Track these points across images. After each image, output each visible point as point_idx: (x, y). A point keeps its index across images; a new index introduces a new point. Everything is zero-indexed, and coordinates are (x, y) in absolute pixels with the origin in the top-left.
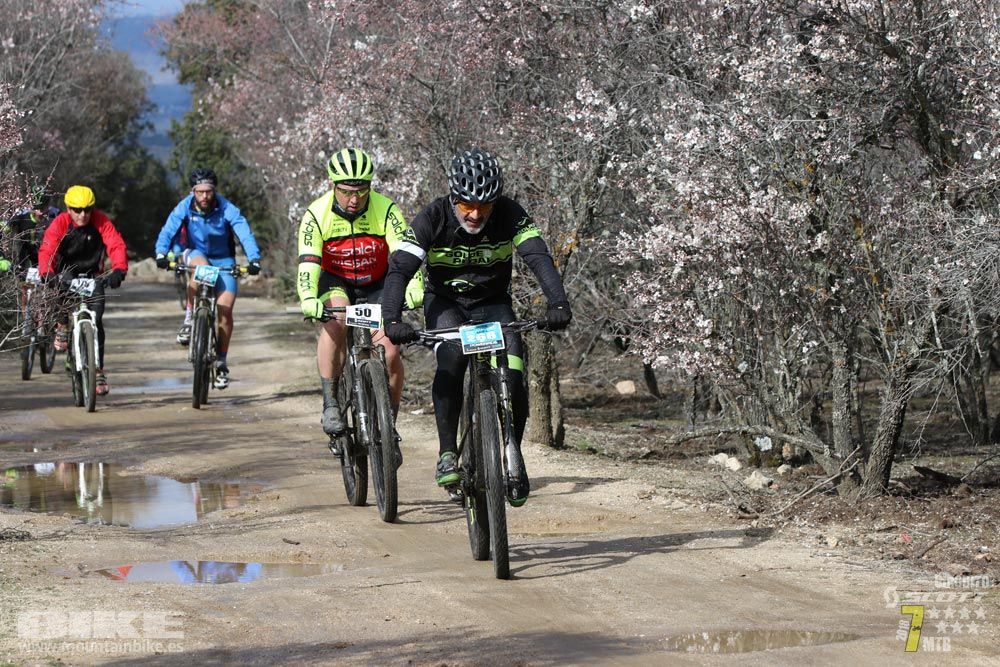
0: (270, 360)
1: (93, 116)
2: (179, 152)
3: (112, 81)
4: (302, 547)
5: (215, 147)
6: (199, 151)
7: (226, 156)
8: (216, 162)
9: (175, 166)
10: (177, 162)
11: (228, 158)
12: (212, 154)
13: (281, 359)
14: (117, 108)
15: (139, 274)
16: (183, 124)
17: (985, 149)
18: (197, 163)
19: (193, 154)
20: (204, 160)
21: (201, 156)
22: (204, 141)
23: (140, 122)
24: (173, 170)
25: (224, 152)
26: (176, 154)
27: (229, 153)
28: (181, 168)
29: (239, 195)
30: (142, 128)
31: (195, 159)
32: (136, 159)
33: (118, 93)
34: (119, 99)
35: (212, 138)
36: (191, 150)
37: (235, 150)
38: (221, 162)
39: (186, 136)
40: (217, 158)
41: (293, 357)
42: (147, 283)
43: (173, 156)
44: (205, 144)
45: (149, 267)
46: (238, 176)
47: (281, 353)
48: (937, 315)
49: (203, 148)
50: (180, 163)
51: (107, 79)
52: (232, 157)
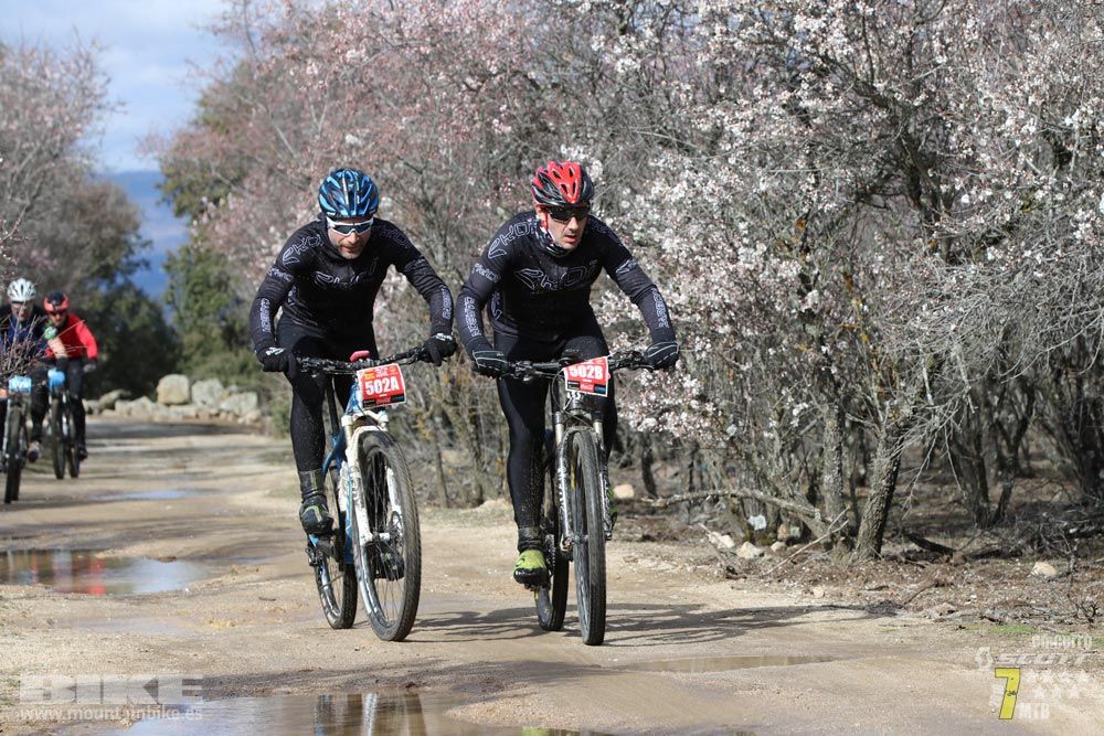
0: (262, 473)
1: (82, 241)
2: (174, 284)
3: (104, 204)
4: (278, 604)
5: (213, 280)
6: (195, 285)
7: (223, 288)
8: (214, 294)
9: (170, 299)
10: (172, 295)
11: (226, 291)
12: (209, 286)
13: (271, 472)
14: (108, 232)
15: (134, 413)
16: (179, 257)
17: (973, 192)
18: (193, 297)
19: (189, 287)
20: (201, 293)
21: (197, 289)
22: (201, 274)
23: (134, 258)
24: (169, 303)
25: (222, 284)
26: (172, 287)
27: (227, 286)
28: (177, 302)
29: (237, 328)
30: (137, 265)
31: (192, 292)
32: (129, 297)
33: (110, 217)
34: (110, 223)
35: (209, 270)
36: (187, 282)
37: (232, 283)
38: (217, 295)
39: (182, 269)
40: (214, 290)
41: (283, 471)
42: (142, 423)
43: (170, 290)
44: (201, 277)
45: (144, 406)
46: (236, 309)
47: (271, 468)
48: (930, 374)
49: (200, 281)
50: (176, 296)
51: (98, 201)
52: (229, 291)
